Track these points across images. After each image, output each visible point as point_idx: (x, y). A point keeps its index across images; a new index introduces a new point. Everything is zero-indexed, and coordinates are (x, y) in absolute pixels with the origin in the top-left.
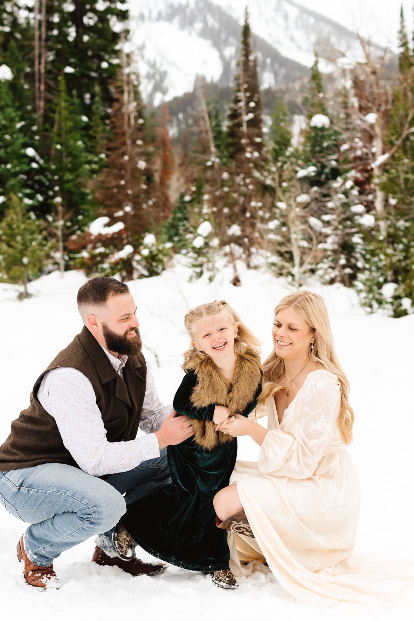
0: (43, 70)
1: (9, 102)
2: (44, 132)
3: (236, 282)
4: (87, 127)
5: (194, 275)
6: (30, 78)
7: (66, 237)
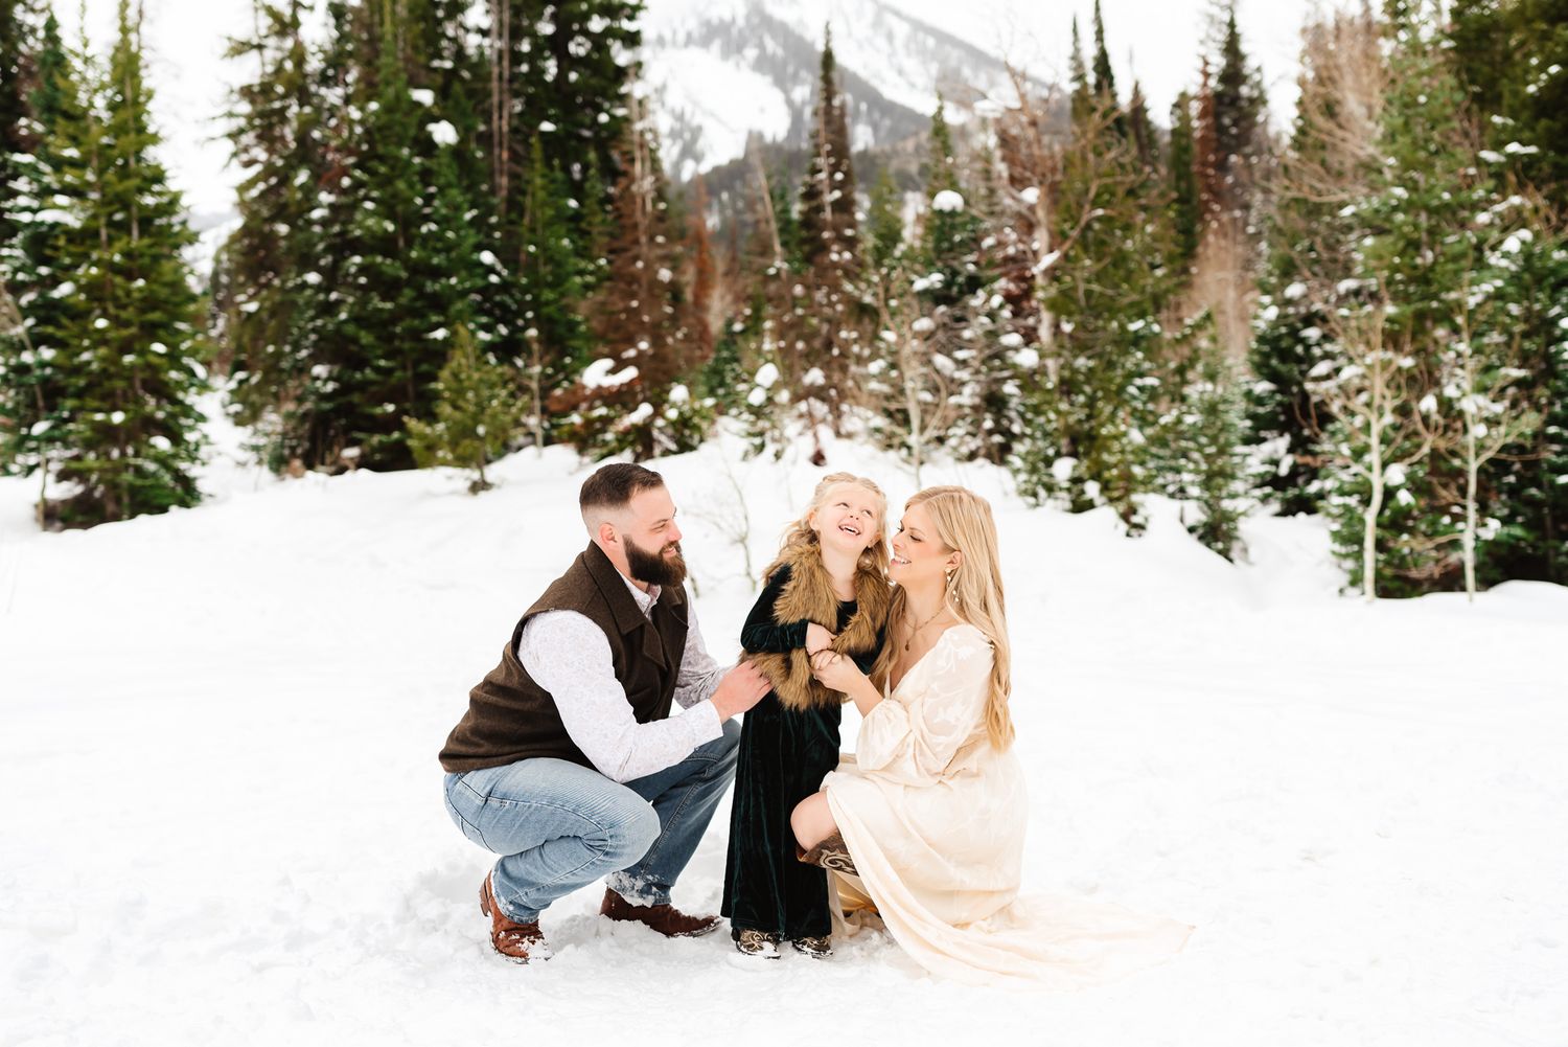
0: (505, 128)
1: (452, 178)
2: (508, 225)
3: (818, 459)
4: (576, 217)
5: (751, 448)
6: (485, 140)
7: (545, 392)
